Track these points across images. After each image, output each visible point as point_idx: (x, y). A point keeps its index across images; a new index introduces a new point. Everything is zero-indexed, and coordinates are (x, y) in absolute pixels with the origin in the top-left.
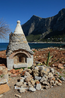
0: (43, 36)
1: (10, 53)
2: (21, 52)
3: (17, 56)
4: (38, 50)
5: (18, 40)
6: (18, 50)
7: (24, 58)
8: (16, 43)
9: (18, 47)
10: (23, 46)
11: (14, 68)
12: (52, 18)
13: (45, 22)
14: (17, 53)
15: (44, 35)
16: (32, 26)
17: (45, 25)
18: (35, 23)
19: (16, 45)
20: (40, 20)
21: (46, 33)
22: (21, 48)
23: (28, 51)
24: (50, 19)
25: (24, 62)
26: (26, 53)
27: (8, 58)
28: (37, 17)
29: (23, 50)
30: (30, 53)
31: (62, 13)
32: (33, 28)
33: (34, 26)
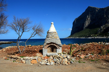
0: (101, 30)
1: (45, 45)
2: (52, 44)
3: (50, 48)
4: (80, 45)
5: (51, 36)
6: (50, 43)
7: (55, 49)
8: (49, 38)
9: (50, 41)
10: (54, 40)
11: (47, 56)
13: (103, 13)
14: (49, 45)
15: (102, 28)
16: (88, 19)
17: (104, 16)
18: (91, 15)
19: (49, 40)
20: (97, 10)
21: (105, 26)
22: (52, 41)
23: (57, 44)
25: (55, 52)
26: (56, 45)
27: (43, 48)
28: (94, 8)
29: (54, 43)
30: (59, 46)
32: (89, 21)
33: (90, 18)
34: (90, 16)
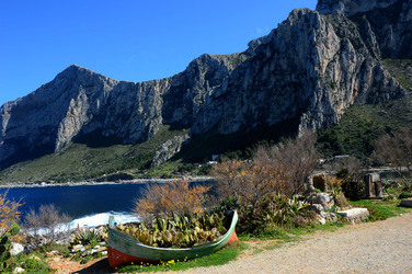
0: (164, 154)
12: (162, 82)
13: (134, 99)
15: (166, 148)
16: (72, 113)
17: (138, 107)
18: (85, 99)
20: (106, 85)
21: (174, 144)
24: (157, 89)
28: (96, 76)
31: (201, 68)
32: (77, 120)
33: (79, 110)
34: (80, 103)
